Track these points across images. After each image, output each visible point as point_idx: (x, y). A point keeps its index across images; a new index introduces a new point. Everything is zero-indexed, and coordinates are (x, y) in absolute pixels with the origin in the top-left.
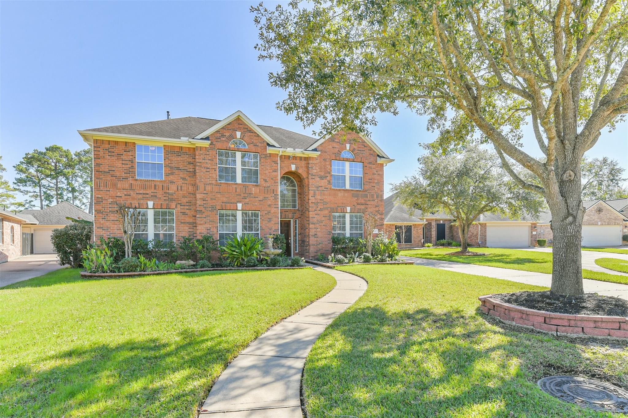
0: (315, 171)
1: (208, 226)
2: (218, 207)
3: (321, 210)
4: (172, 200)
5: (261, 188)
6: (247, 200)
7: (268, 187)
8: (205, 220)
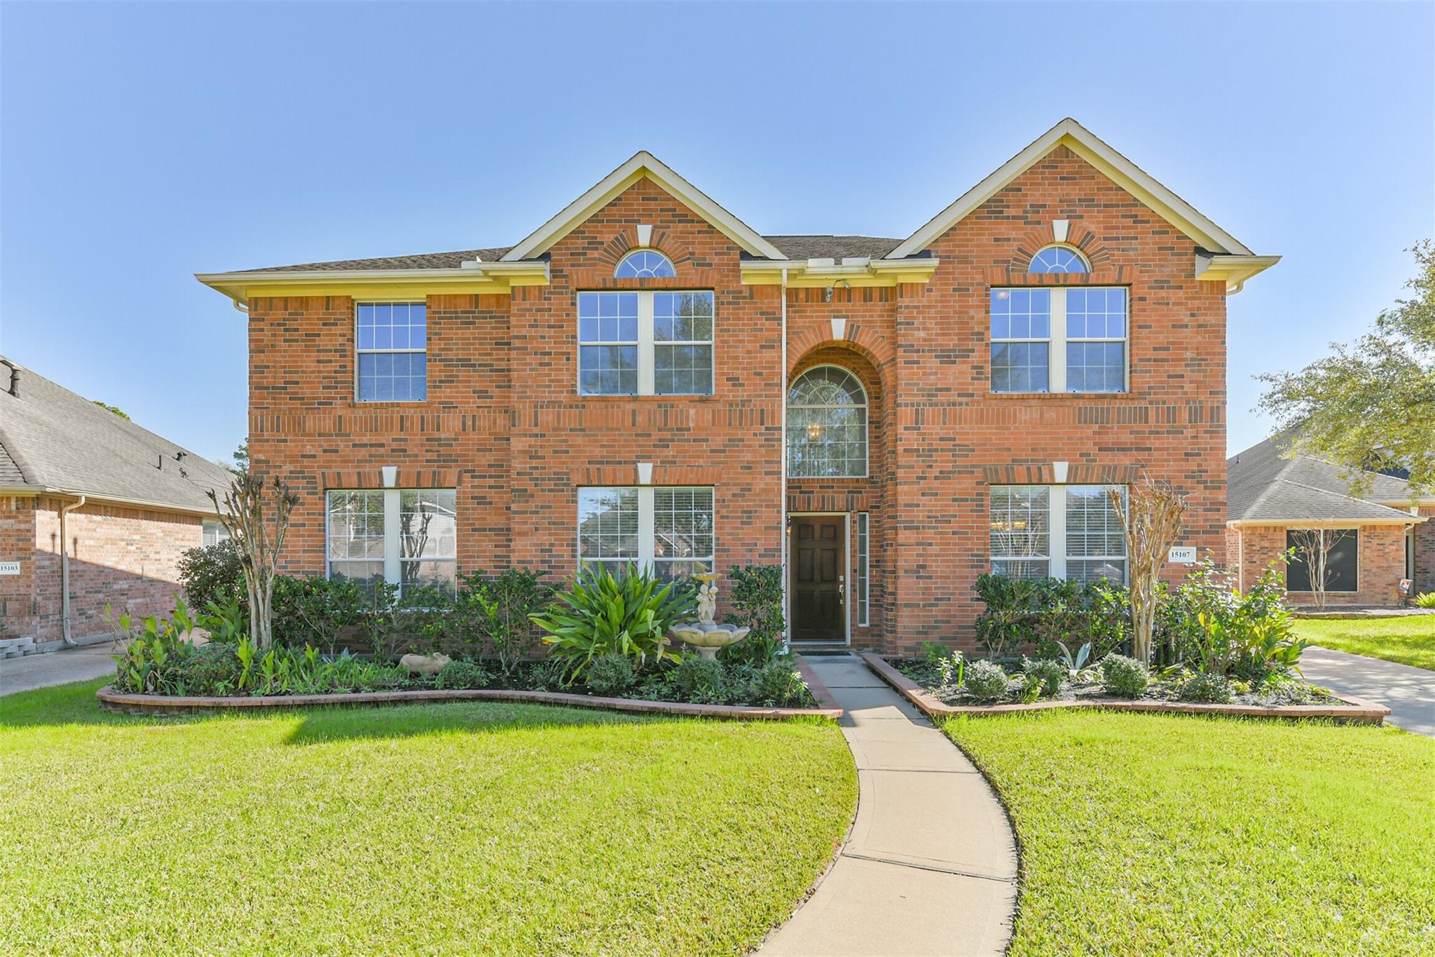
0: (922, 334)
1: (545, 539)
2: (576, 478)
3: (944, 476)
4: (447, 460)
5: (720, 406)
6: (670, 452)
7: (743, 403)
8: (534, 518)
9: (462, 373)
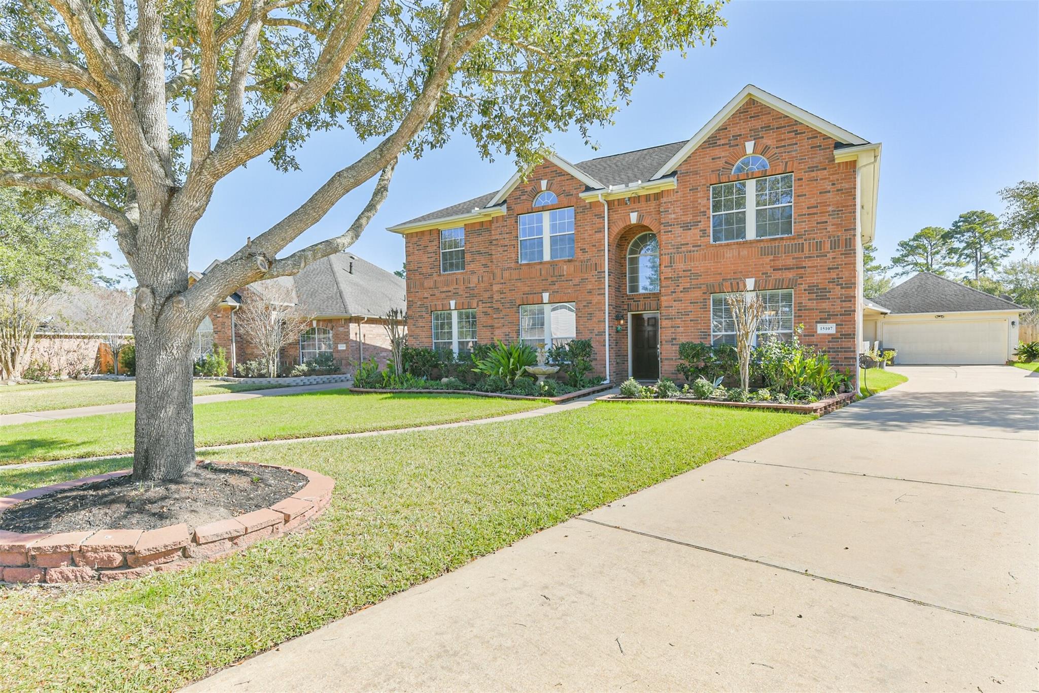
0: (673, 216)
1: (506, 330)
2: (518, 302)
3: (685, 290)
4: (473, 296)
5: (577, 263)
6: (556, 287)
7: (588, 260)
8: (502, 321)
9: (477, 257)
